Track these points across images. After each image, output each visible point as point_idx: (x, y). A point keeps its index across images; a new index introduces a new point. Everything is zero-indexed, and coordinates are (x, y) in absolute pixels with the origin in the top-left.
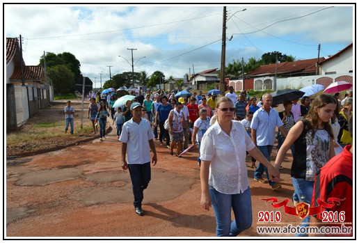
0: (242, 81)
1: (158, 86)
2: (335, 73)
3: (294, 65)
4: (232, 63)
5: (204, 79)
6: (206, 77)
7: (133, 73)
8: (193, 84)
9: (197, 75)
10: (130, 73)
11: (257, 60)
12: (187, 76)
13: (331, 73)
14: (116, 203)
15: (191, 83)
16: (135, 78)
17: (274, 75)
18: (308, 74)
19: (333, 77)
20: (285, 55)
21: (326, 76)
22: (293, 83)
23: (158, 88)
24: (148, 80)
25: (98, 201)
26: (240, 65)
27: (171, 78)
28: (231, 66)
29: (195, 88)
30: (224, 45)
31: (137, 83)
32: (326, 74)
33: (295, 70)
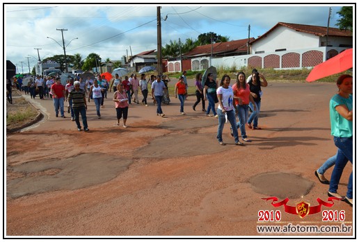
0: (180, 61)
1: (95, 69)
2: (263, 52)
3: (228, 46)
4: (169, 44)
5: (143, 61)
6: (144, 58)
7: (65, 56)
8: (132, 66)
9: (135, 56)
10: (62, 56)
11: (194, 41)
12: (125, 58)
13: (260, 52)
14: (48, 192)
15: (130, 66)
16: (68, 61)
17: (209, 55)
18: (240, 54)
19: (262, 56)
20: (220, 36)
21: (256, 55)
22: (228, 62)
23: (95, 71)
24: (83, 63)
25: (27, 192)
26: (177, 46)
27: (108, 60)
28: (168, 47)
29: (134, 70)
30: (159, 26)
31: (72, 67)
32: (256, 53)
33: (229, 50)
